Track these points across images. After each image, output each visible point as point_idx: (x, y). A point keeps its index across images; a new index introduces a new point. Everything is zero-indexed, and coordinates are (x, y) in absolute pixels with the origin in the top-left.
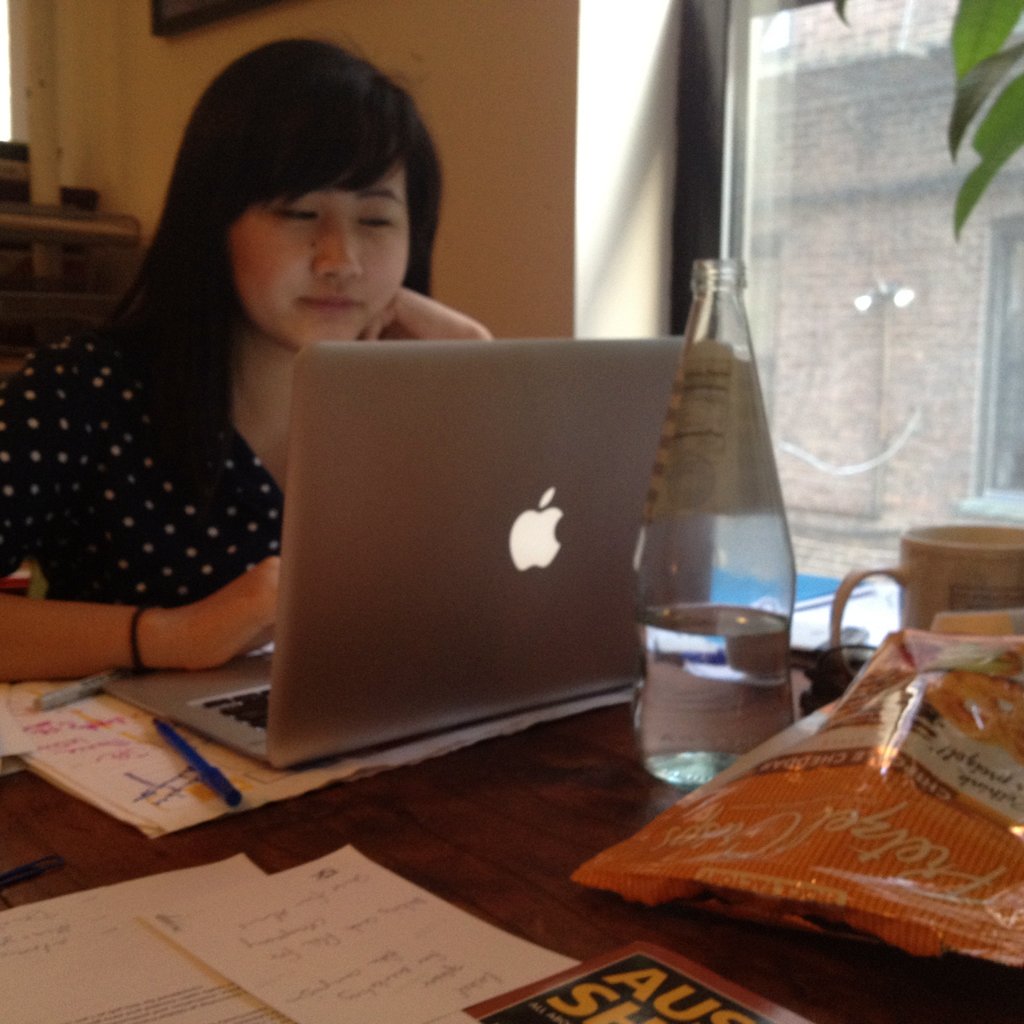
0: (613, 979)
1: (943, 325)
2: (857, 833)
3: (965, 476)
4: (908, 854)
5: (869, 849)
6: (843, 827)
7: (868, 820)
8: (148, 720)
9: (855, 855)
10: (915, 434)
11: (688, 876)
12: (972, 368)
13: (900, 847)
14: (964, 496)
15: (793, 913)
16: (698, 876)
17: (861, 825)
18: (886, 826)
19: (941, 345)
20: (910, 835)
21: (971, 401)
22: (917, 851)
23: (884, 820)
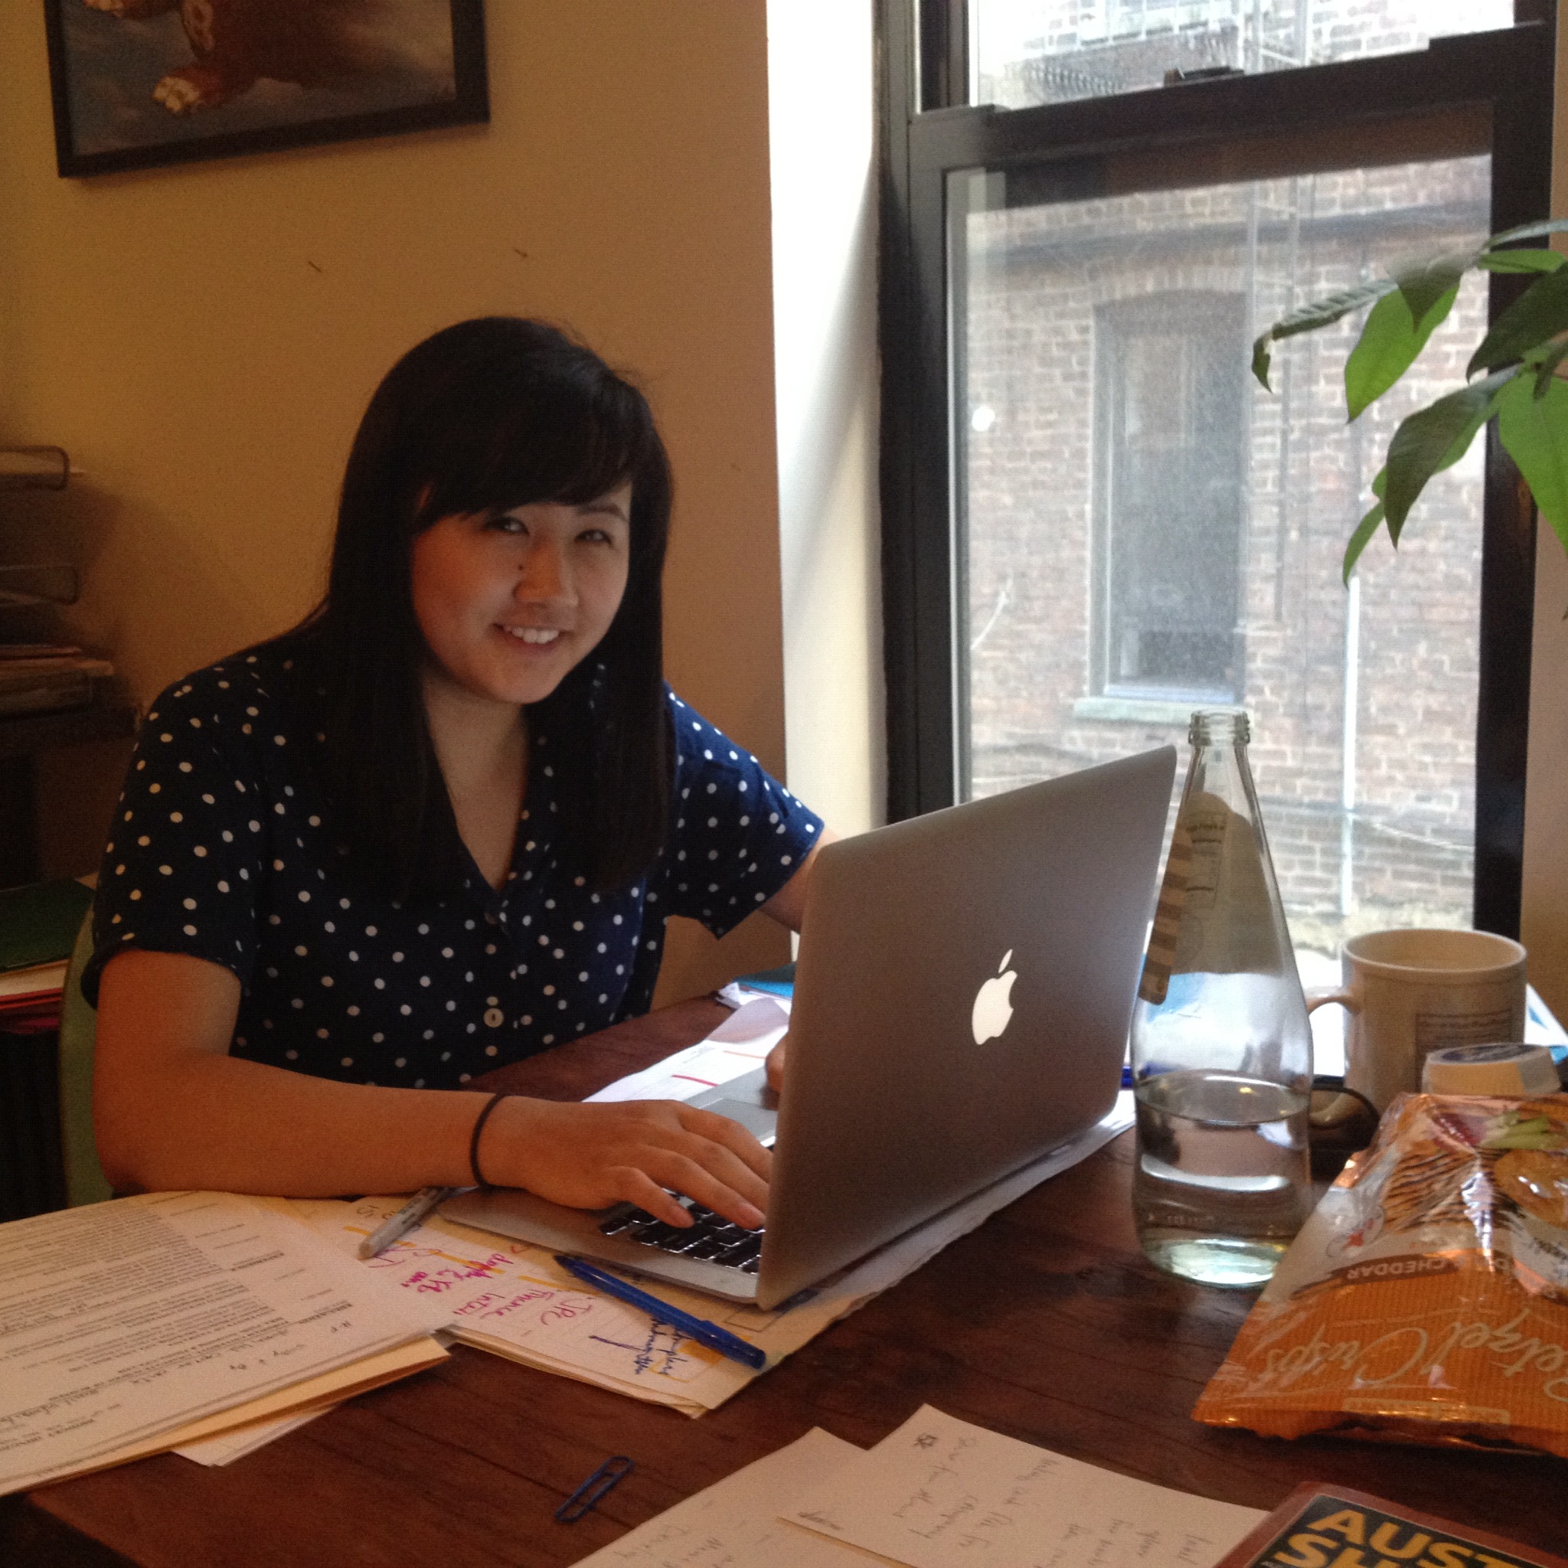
0: (1318, 1526)
1: (1037, 455)
2: (1495, 1346)
3: (1078, 665)
4: (1546, 1364)
5: (1511, 1363)
6: (1478, 1343)
7: (1499, 1333)
8: (548, 1258)
9: (1500, 1369)
10: (1006, 610)
11: (1334, 1408)
12: (1081, 515)
13: (1538, 1356)
14: (1077, 694)
15: (1449, 1434)
16: (1346, 1407)
17: (1496, 1339)
18: (1517, 1337)
19: (1036, 485)
20: (1542, 1345)
21: (1081, 560)
22: (1553, 1360)
23: (1514, 1330)
